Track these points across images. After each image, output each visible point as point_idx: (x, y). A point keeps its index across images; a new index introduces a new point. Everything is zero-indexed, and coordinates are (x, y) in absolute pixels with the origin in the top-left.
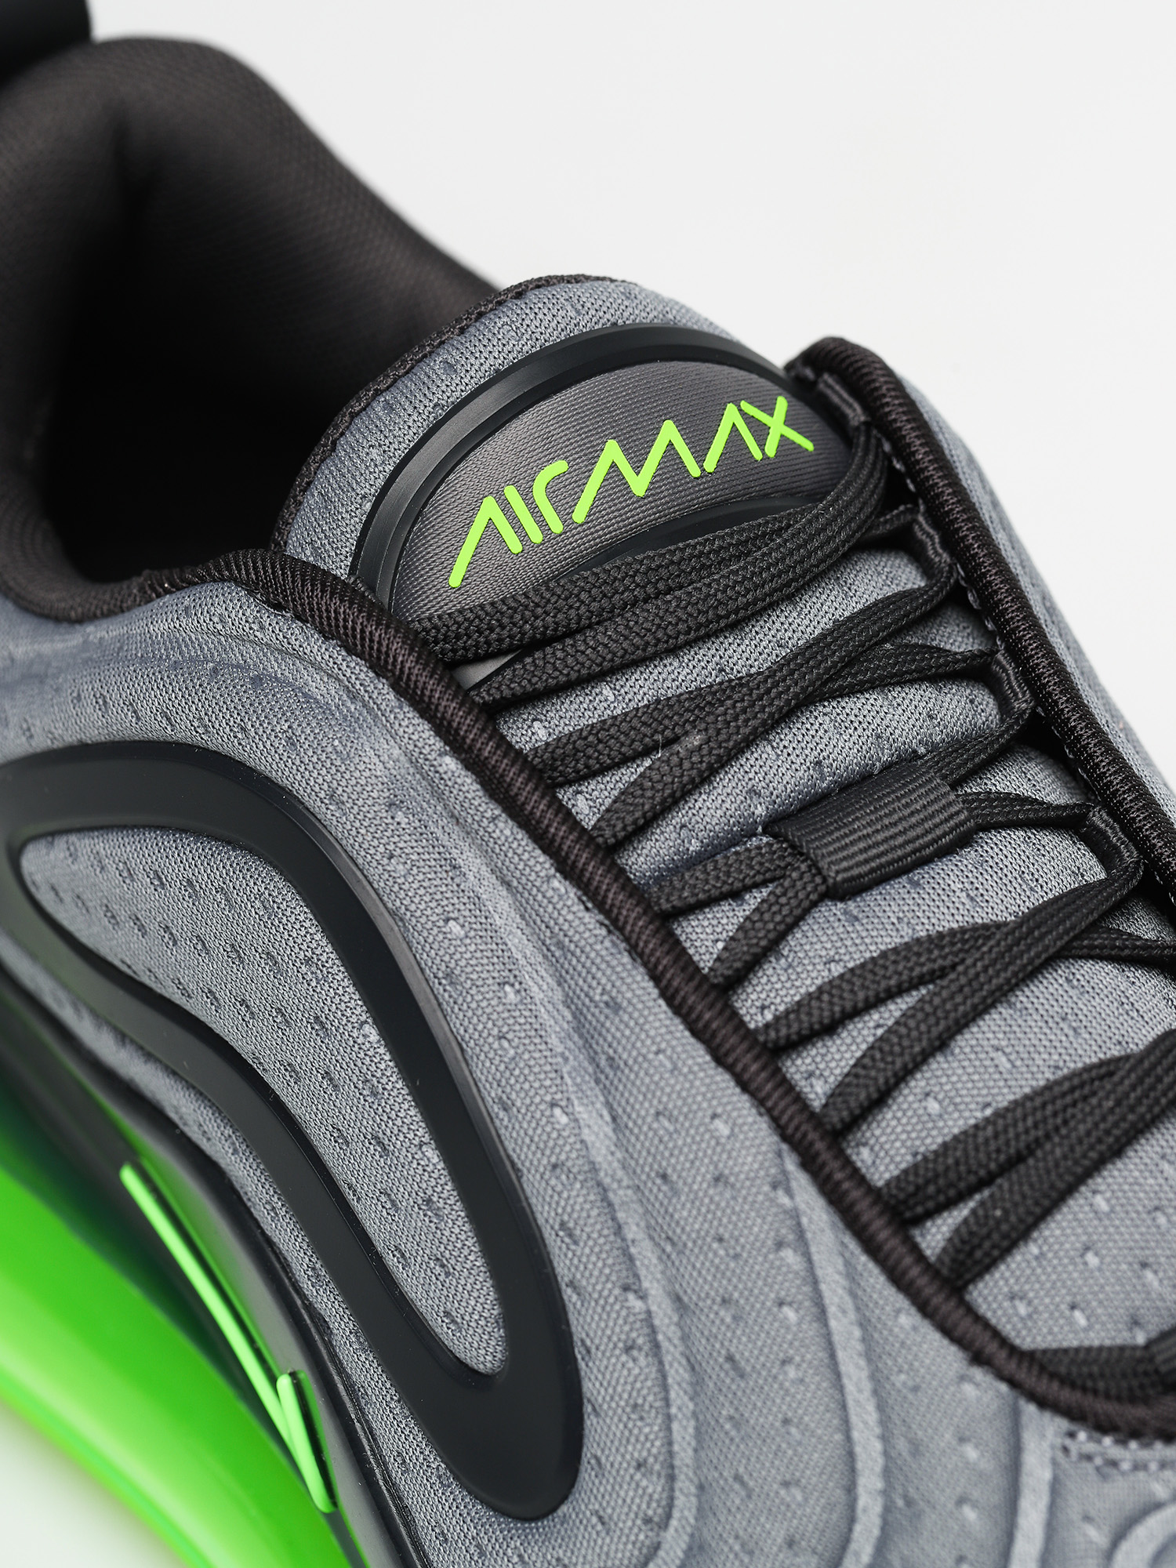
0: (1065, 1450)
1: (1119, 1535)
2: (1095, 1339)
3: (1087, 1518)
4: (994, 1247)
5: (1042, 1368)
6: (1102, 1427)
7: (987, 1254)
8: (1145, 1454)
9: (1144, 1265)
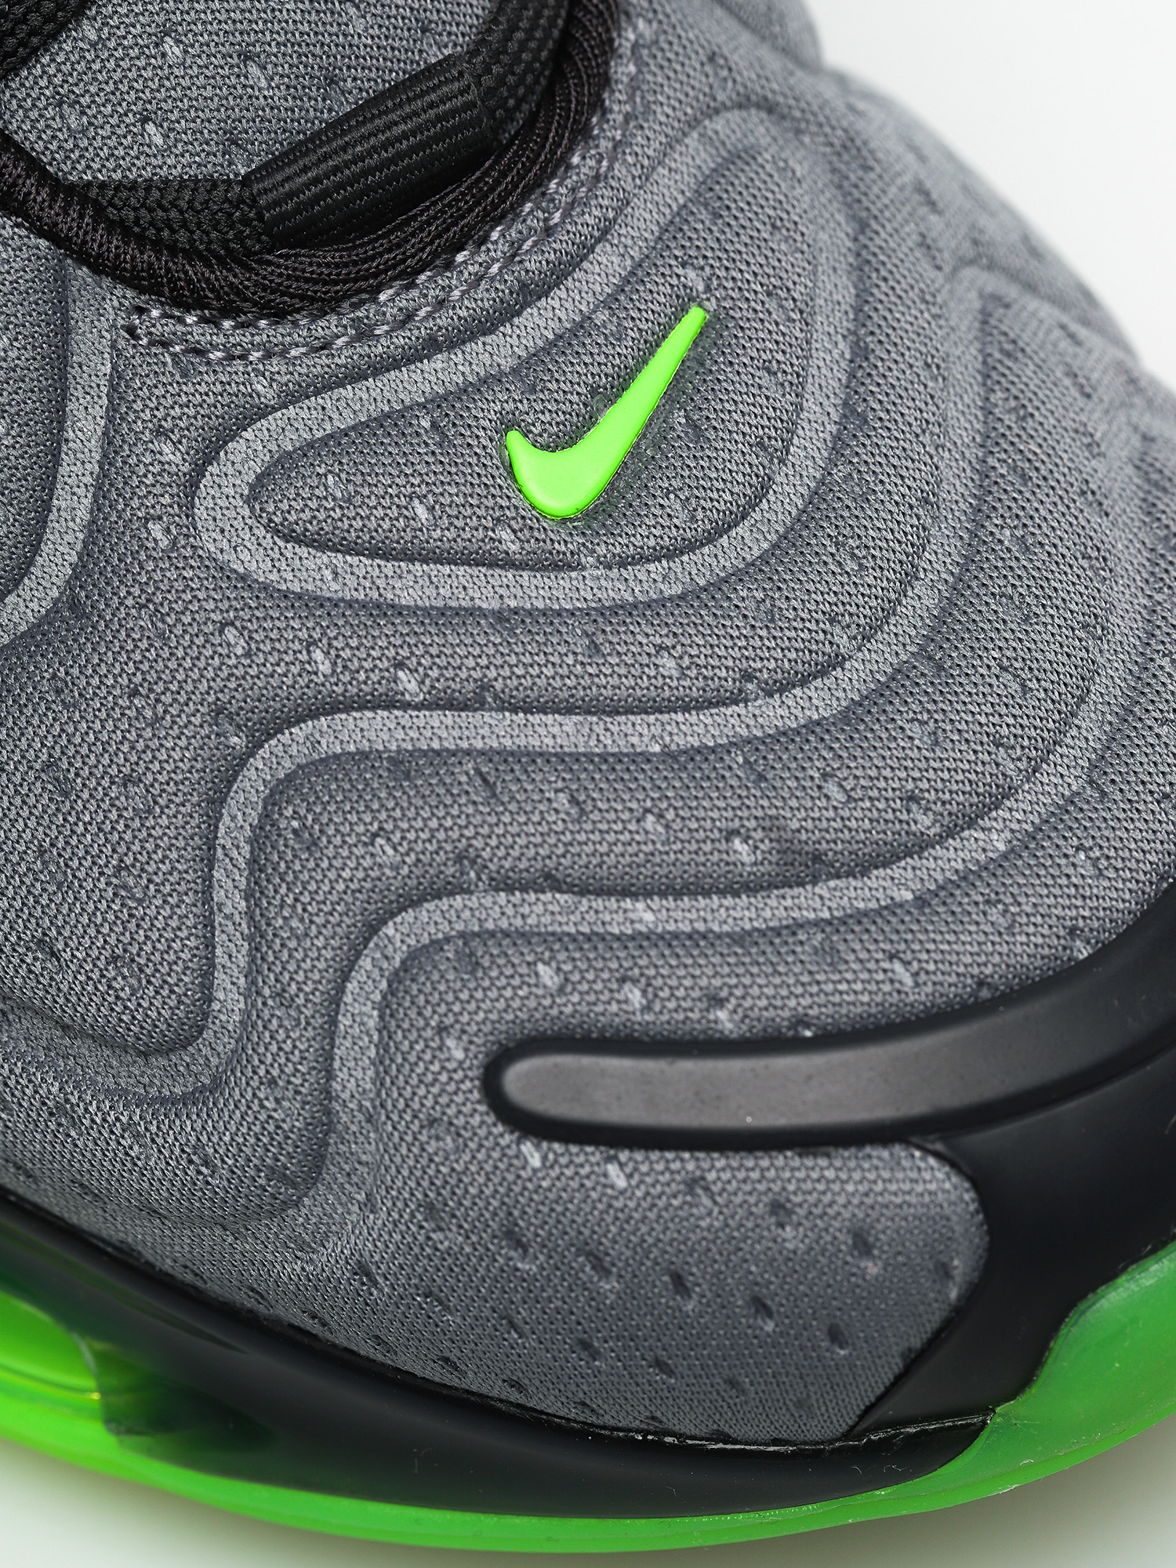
0: (131, 331)
1: (208, 454)
2: (174, 167)
3: (160, 432)
4: (33, 33)
5: (99, 211)
6: (182, 300)
7: (23, 43)
8: (243, 338)
9: (247, 57)
